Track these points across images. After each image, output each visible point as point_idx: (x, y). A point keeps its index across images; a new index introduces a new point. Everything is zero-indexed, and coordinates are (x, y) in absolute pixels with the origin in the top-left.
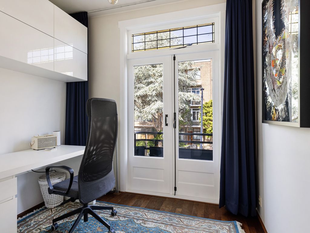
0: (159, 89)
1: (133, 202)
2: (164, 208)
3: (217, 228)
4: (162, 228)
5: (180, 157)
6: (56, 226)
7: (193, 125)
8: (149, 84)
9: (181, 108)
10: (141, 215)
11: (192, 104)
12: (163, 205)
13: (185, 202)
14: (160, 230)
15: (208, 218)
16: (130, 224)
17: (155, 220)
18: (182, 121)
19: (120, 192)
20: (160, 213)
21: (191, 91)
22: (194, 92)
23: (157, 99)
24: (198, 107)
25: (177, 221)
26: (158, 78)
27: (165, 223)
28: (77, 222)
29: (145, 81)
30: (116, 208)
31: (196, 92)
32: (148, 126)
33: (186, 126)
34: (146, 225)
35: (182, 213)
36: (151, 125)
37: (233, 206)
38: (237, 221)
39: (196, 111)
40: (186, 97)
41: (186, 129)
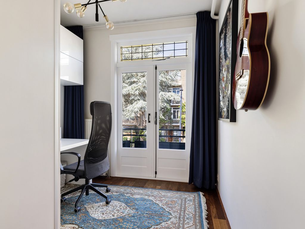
0: (142, 89)
1: (123, 183)
2: (147, 186)
3: (186, 196)
4: (146, 198)
5: (160, 148)
6: (64, 199)
7: (173, 123)
8: (132, 83)
9: (162, 107)
10: (130, 191)
11: (173, 103)
12: (146, 184)
13: (163, 182)
14: (144, 199)
15: (180, 191)
16: (121, 196)
17: (140, 193)
18: (163, 120)
19: (110, 177)
20: (144, 189)
21: (172, 91)
22: (174, 92)
23: (139, 98)
24: (178, 106)
25: (157, 194)
26: (141, 78)
27: (148, 195)
28: (80, 197)
29: (128, 80)
30: (110, 187)
31: (176, 92)
32: (130, 124)
33: (167, 124)
34: (134, 197)
35: (161, 189)
36: (133, 123)
37: (198, 182)
38: (200, 192)
39: (176, 110)
40: (167, 96)
41: (167, 127)
